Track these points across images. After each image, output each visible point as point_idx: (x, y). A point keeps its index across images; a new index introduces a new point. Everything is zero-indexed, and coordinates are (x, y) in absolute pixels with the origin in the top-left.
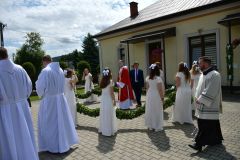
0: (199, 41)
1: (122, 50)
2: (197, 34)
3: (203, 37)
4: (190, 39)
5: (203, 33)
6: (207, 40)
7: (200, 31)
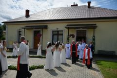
0: (56, 33)
1: (19, 32)
2: (56, 30)
3: (58, 31)
4: (53, 31)
5: (58, 30)
6: (60, 33)
7: (57, 29)
